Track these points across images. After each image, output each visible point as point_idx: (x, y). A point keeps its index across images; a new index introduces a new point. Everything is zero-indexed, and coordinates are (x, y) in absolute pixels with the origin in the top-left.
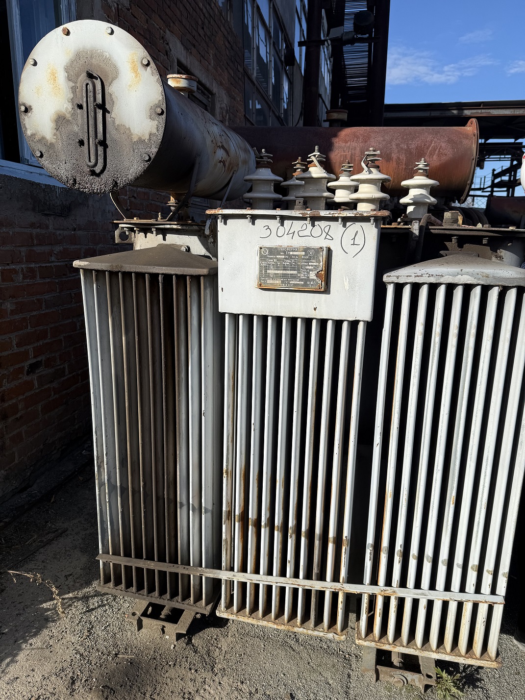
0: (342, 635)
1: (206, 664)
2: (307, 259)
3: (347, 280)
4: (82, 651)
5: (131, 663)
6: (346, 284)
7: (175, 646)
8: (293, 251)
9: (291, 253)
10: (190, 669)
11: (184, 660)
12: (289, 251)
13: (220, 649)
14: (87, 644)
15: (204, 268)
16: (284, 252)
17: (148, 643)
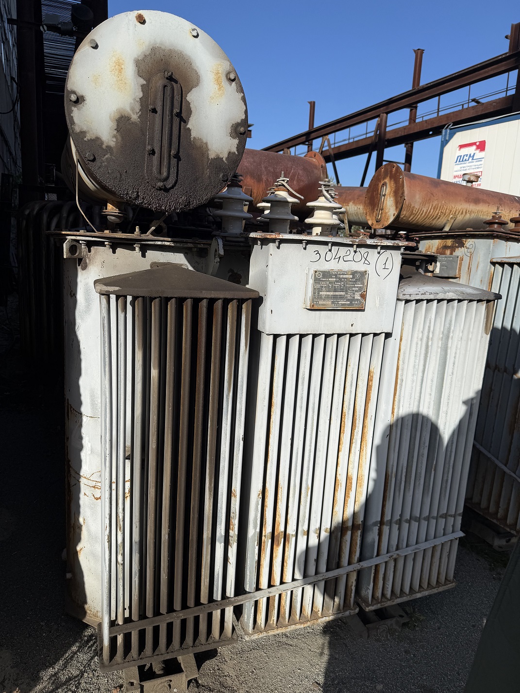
0: (355, 609)
2: (354, 282)
3: (378, 299)
6: (377, 302)
9: (342, 276)
12: (340, 275)
16: (336, 275)
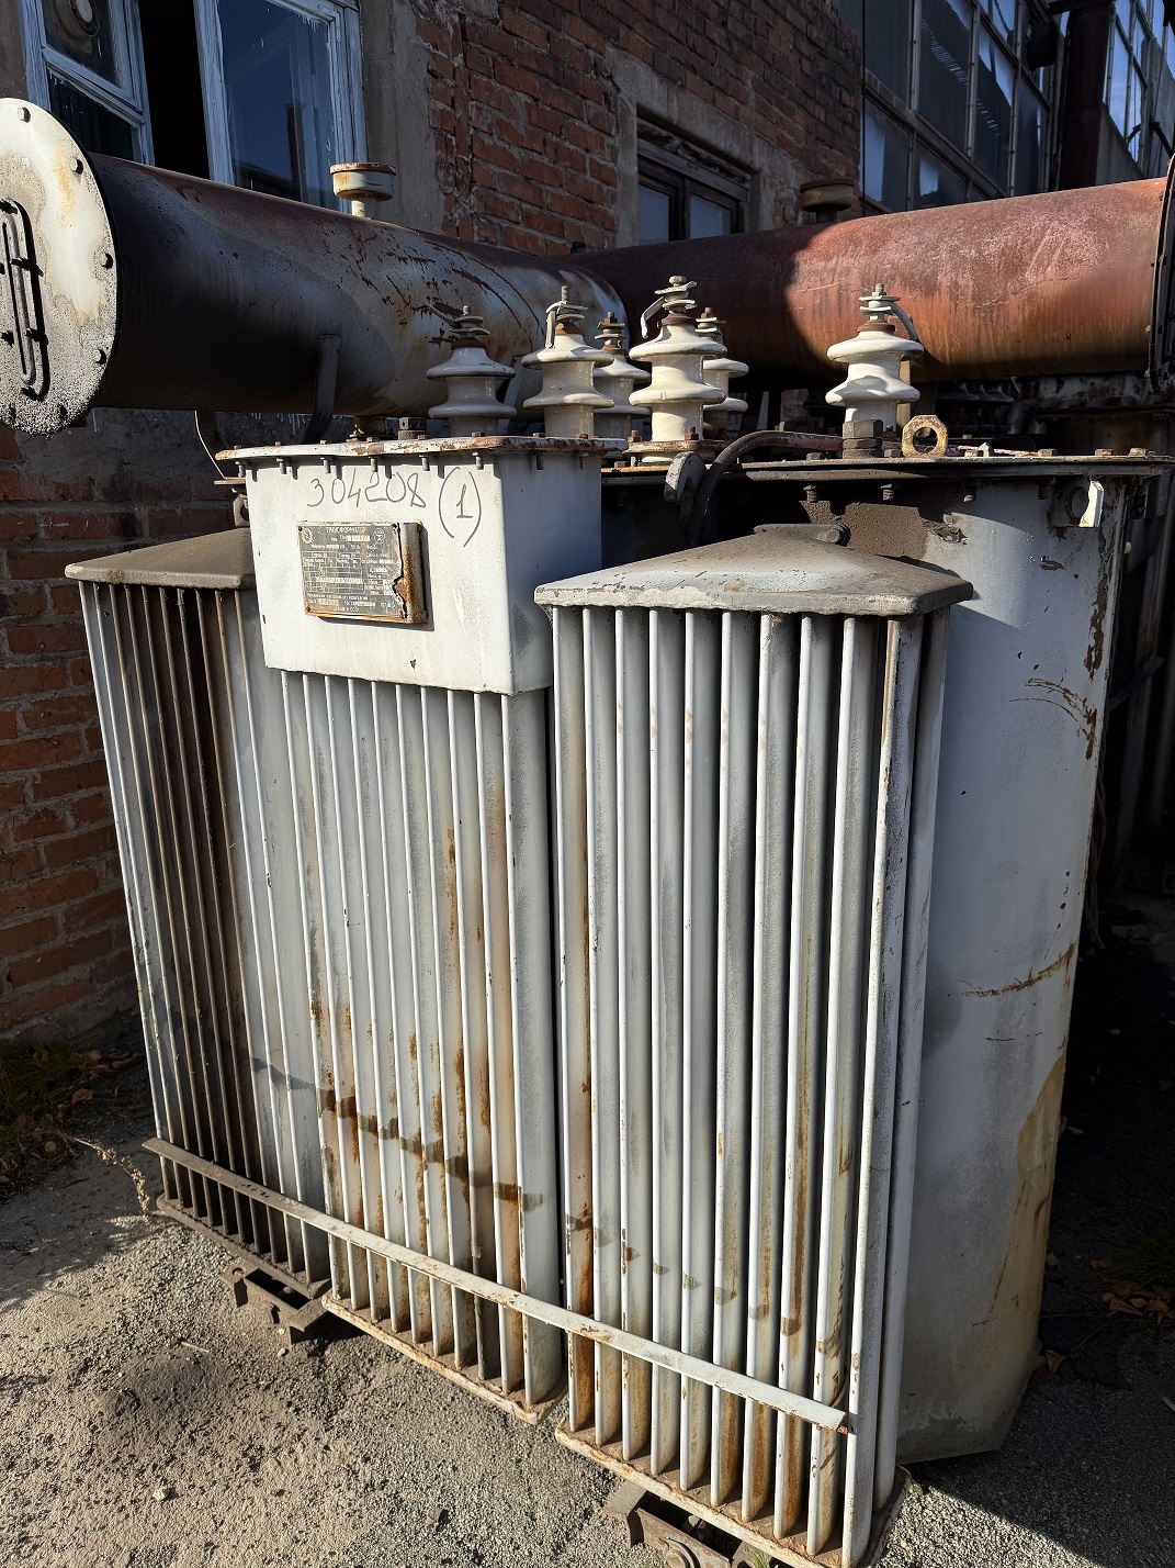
0: (530, 1412)
1: (322, 1404)
2: (376, 552)
3: (460, 599)
4: (131, 1318)
5: (197, 1363)
6: (459, 607)
7: (287, 1351)
8: (351, 534)
9: (349, 538)
10: (289, 1404)
11: (289, 1383)
12: (345, 534)
13: (368, 1382)
14: (147, 1307)
15: (233, 574)
16: (337, 536)
17: (244, 1334)
